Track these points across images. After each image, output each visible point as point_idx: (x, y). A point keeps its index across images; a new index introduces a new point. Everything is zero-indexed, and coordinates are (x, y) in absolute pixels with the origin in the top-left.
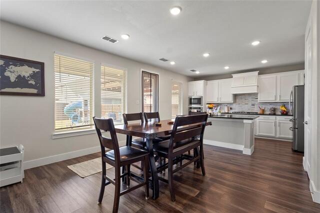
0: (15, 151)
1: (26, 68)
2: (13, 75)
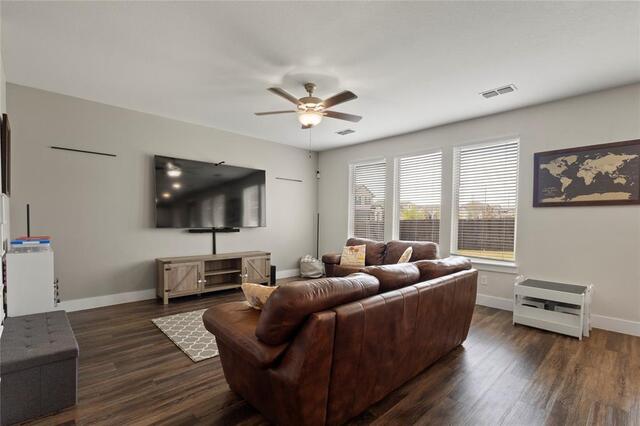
0: (581, 290)
1: (611, 157)
2: (590, 173)
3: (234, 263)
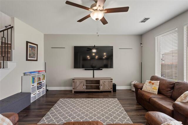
3: (98, 82)
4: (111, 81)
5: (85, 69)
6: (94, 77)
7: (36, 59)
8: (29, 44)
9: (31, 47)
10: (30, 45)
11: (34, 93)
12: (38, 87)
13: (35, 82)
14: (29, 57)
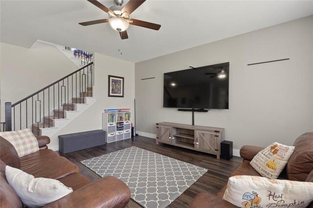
4: (215, 133)
5: (179, 110)
6: (193, 124)
7: (121, 95)
8: (111, 78)
9: (113, 81)
10: (112, 80)
11: (112, 134)
12: (117, 127)
13: (114, 121)
14: (112, 93)
